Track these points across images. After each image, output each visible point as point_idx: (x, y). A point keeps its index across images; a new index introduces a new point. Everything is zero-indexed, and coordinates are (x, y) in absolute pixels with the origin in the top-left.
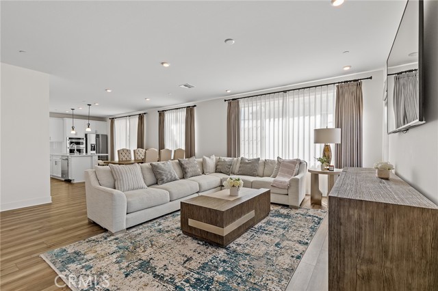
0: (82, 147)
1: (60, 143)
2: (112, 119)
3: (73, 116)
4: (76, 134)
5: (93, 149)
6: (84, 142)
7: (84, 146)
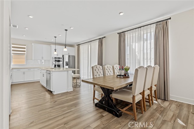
0: (61, 63)
1: (49, 61)
2: (79, 45)
3: (56, 44)
4: (57, 55)
5: (67, 64)
6: (62, 60)
7: (62, 63)
